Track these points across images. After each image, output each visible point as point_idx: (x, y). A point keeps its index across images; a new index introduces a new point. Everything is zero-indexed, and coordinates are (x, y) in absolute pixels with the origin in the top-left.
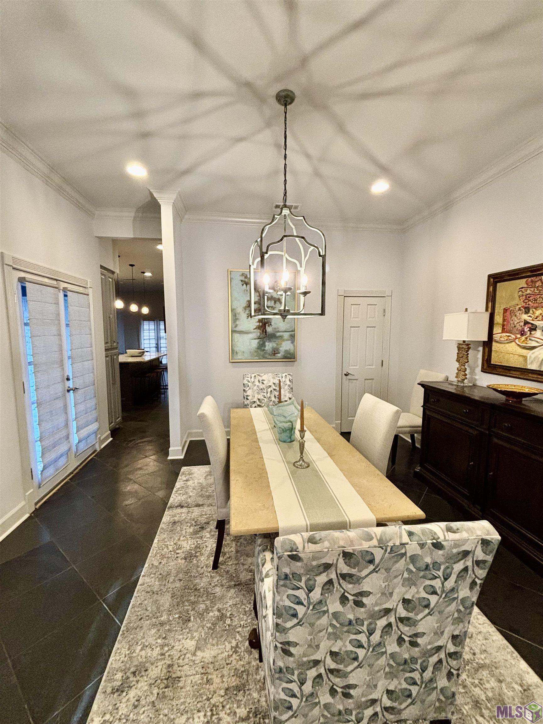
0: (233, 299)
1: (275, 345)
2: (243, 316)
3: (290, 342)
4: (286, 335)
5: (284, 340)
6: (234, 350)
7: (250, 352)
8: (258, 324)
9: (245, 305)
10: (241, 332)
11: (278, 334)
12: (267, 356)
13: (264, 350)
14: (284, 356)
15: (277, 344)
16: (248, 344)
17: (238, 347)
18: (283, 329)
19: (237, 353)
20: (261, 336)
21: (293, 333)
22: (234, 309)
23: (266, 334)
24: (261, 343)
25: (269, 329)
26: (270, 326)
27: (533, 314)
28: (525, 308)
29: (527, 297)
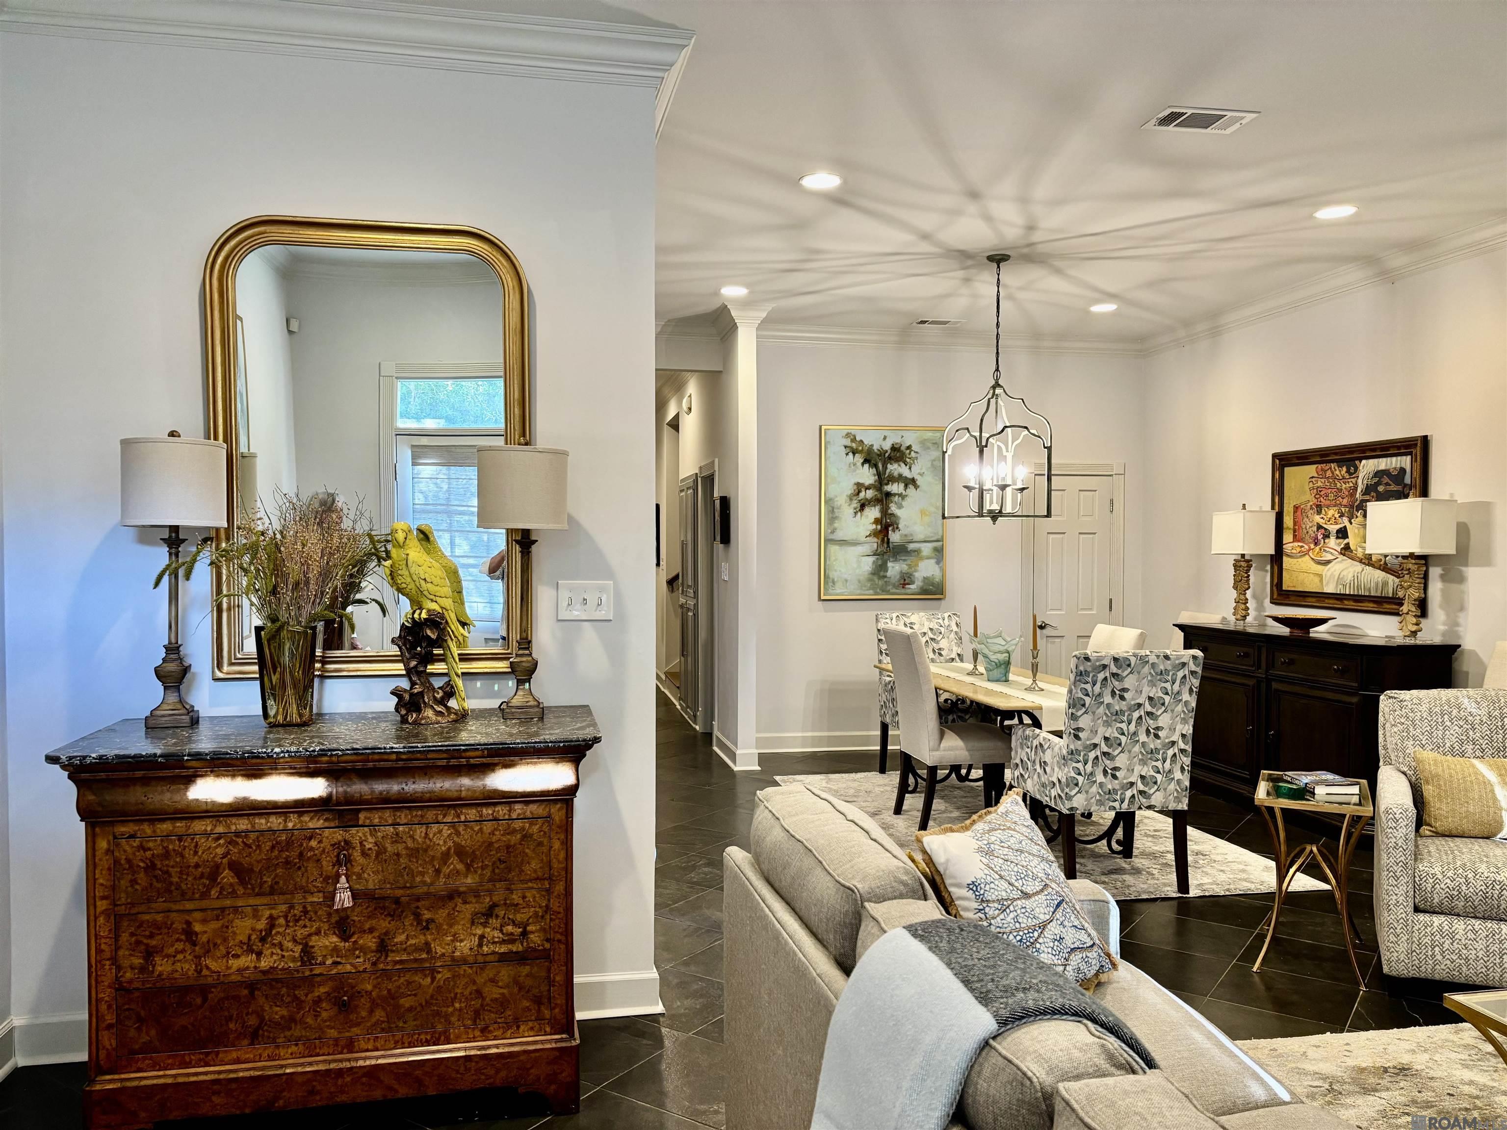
0: (829, 480)
1: (905, 567)
2: (847, 510)
3: (933, 561)
4: (926, 549)
5: (922, 559)
6: (829, 577)
7: (859, 581)
8: (874, 526)
9: (849, 492)
10: (843, 543)
11: (911, 546)
12: (889, 588)
13: (886, 577)
14: (922, 588)
15: (909, 565)
16: (855, 566)
17: (836, 571)
18: (921, 537)
19: (834, 582)
20: (879, 550)
21: (940, 543)
22: (831, 499)
23: (888, 546)
24: (880, 562)
25: (895, 537)
26: (897, 531)
27: (1326, 514)
28: (1317, 506)
29: (1319, 490)
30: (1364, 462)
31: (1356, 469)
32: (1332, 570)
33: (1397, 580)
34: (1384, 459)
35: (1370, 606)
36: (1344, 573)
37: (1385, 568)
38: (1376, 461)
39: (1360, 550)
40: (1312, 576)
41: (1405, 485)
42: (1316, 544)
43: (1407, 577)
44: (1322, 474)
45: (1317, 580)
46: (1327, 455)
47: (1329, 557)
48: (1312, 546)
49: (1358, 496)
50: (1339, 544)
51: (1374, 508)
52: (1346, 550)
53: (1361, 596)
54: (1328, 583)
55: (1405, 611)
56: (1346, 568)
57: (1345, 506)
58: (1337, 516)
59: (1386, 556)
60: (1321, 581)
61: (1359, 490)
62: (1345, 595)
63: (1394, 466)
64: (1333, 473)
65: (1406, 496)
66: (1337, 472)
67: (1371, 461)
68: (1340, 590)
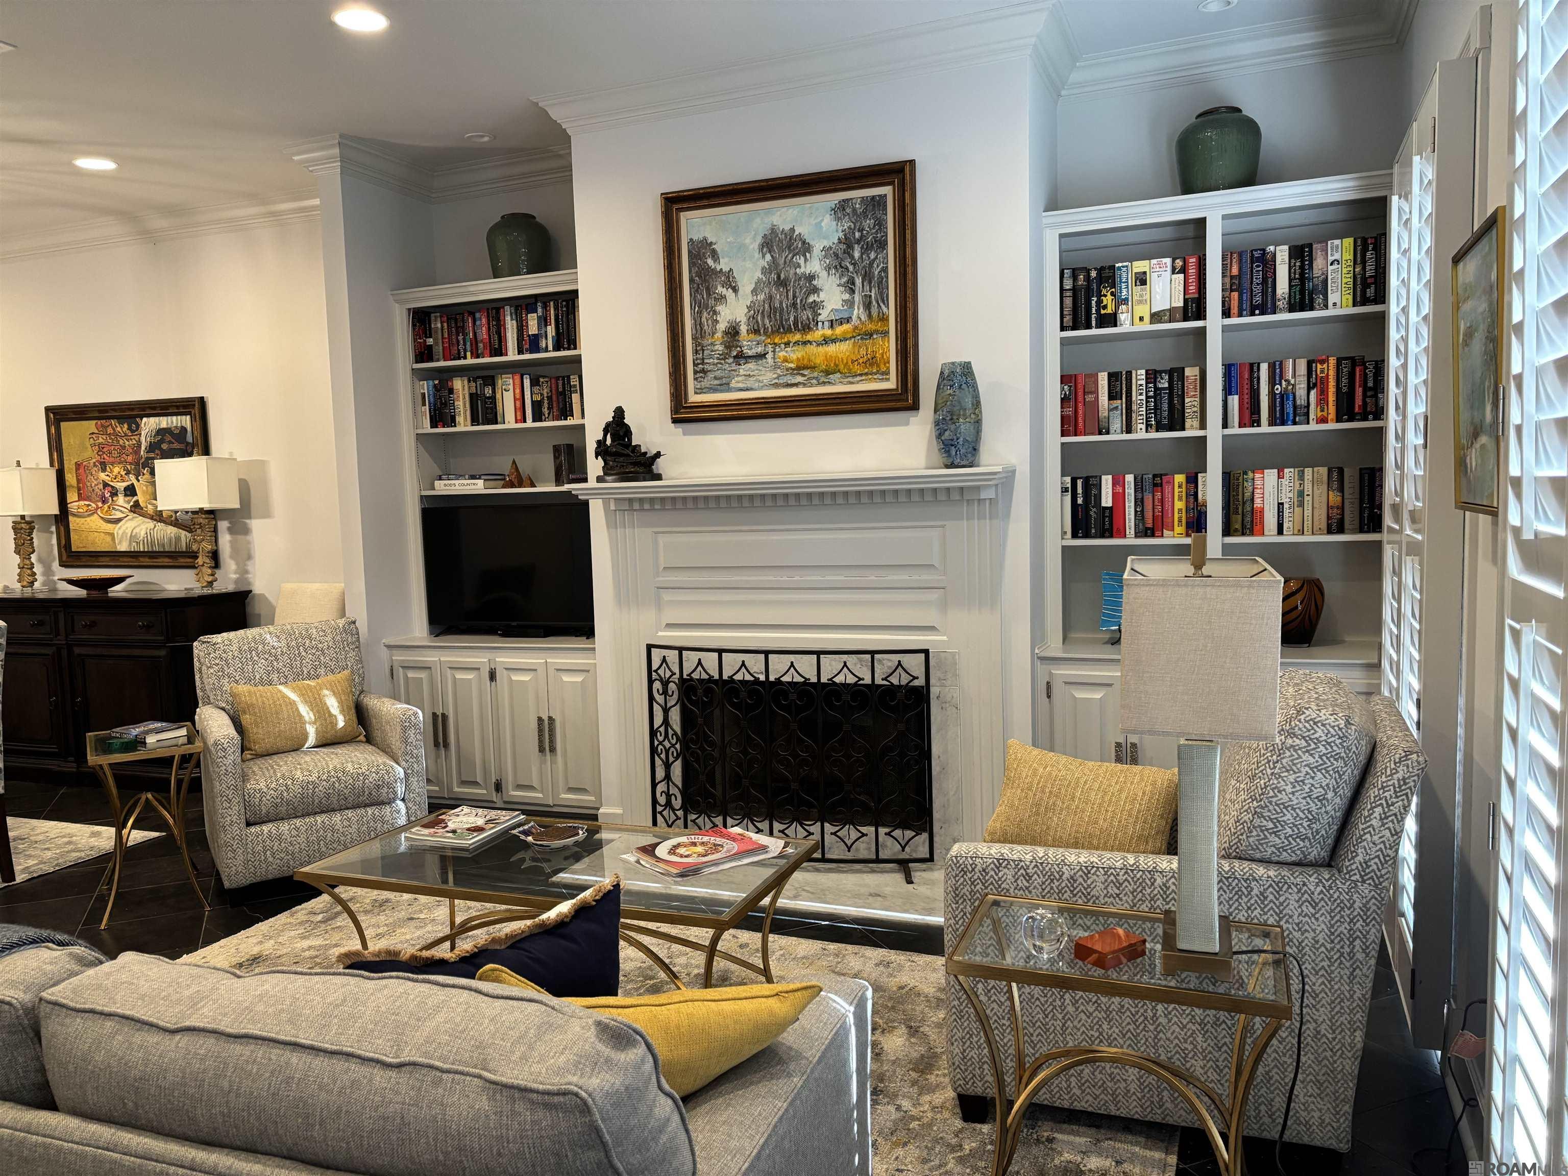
27: (111, 471)
28: (101, 463)
29: (101, 447)
30: (145, 419)
31: (138, 426)
32: (124, 528)
33: (189, 535)
34: (165, 418)
35: (166, 561)
36: (137, 530)
37: (176, 523)
38: (157, 419)
39: (150, 507)
40: (102, 534)
41: (188, 443)
42: (104, 502)
43: (199, 531)
44: (103, 430)
45: (108, 539)
46: (106, 411)
47: (119, 515)
48: (100, 504)
49: (142, 453)
50: (129, 502)
51: (162, 466)
52: (136, 508)
53: (156, 552)
54: (120, 542)
55: (200, 563)
56: (139, 525)
57: (131, 464)
58: (123, 473)
59: (176, 512)
60: (113, 539)
61: (143, 448)
62: (140, 552)
63: (175, 424)
64: (114, 430)
65: (190, 455)
66: (119, 429)
67: (152, 420)
68: (134, 547)
